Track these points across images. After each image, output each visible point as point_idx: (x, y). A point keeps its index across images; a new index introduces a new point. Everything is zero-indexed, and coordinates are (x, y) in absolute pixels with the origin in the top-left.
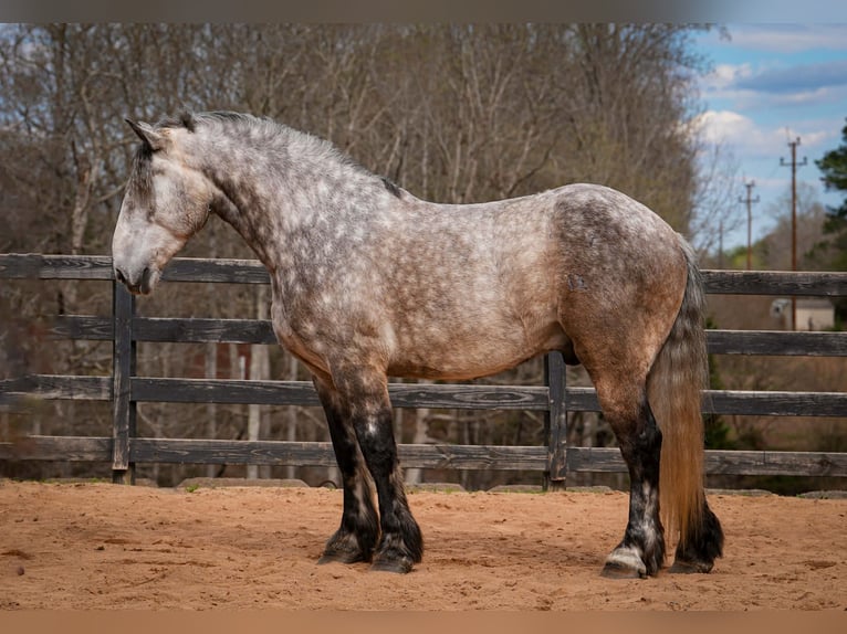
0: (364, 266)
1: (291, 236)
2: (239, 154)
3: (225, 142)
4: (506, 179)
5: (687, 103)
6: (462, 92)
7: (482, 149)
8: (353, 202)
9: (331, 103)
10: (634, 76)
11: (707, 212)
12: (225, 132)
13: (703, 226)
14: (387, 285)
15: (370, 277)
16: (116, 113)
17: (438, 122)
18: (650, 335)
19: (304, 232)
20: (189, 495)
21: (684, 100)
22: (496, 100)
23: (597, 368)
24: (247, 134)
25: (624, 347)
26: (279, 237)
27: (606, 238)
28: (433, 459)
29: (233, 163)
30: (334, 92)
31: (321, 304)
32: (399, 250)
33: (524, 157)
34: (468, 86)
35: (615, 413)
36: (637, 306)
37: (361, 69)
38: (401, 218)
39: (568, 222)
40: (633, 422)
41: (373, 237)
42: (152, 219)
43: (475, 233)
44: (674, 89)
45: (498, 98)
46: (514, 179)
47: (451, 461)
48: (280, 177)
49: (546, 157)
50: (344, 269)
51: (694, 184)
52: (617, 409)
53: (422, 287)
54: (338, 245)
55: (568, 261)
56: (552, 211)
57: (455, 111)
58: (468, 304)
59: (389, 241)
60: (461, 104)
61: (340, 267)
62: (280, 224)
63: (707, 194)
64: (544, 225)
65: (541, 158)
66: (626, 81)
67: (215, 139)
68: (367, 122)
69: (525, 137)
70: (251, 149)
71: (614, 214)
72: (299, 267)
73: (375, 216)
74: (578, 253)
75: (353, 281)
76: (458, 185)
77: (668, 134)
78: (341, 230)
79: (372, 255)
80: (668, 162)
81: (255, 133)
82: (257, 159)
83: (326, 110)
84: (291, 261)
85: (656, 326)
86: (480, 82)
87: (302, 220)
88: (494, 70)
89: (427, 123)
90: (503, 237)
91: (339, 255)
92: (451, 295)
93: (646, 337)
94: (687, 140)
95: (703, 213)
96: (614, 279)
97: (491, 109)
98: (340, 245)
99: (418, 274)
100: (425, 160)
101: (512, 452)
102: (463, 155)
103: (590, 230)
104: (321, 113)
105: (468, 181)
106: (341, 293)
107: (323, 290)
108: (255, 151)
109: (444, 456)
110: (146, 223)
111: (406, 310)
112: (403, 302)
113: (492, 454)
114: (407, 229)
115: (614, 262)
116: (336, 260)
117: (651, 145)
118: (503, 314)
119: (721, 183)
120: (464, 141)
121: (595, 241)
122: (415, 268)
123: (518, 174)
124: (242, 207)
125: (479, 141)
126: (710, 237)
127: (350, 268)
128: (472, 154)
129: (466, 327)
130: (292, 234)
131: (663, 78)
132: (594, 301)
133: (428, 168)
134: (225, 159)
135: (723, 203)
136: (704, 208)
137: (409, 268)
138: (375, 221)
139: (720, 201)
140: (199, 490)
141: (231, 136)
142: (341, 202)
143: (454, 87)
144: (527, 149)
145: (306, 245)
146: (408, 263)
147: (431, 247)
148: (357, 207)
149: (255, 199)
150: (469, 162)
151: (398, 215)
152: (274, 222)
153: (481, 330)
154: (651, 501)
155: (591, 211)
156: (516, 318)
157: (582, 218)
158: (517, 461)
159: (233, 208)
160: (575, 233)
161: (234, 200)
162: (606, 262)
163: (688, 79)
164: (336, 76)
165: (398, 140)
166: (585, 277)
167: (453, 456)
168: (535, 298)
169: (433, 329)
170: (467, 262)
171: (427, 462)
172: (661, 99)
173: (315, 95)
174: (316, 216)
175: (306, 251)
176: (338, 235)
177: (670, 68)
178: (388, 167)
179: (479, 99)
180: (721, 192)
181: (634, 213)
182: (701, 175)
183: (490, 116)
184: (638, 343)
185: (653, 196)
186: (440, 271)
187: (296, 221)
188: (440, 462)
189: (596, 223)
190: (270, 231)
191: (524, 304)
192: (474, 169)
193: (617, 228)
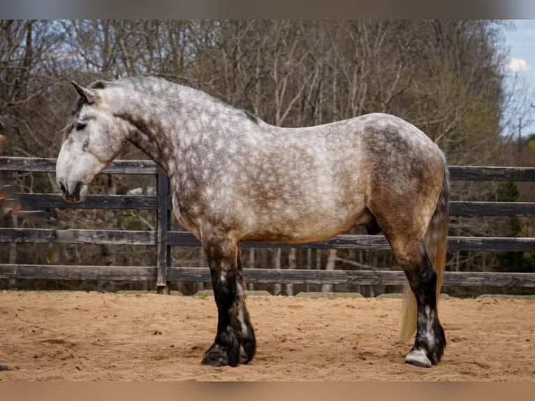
0: (236, 170)
1: (185, 151)
2: (147, 102)
3: (136, 96)
4: (385, 96)
5: (497, 46)
6: (358, 41)
7: (370, 76)
8: (227, 125)
9: (276, 48)
10: (464, 29)
11: (510, 115)
12: (136, 89)
13: (508, 123)
14: (252, 182)
15: (240, 178)
16: (142, 56)
17: (343, 59)
18: (426, 209)
19: (194, 147)
20: (202, 301)
21: (495, 44)
22: (378, 45)
23: (394, 233)
24: (151, 89)
25: (411, 217)
26: (178, 153)
27: (399, 150)
28: (344, 279)
29: (144, 109)
30: (277, 42)
31: (205, 195)
32: (262, 160)
33: (396, 81)
34: (361, 37)
35: (406, 261)
36: (418, 192)
37: (295, 26)
38: (261, 138)
39: (375, 140)
40: (417, 266)
41: (244, 150)
42: (86, 149)
43: (315, 148)
44: (489, 37)
45: (380, 45)
46: (390, 95)
47: (355, 280)
48: (176, 114)
49: (411, 81)
50: (222, 172)
51: (502, 97)
52: (408, 258)
53: (280, 183)
54: (218, 154)
55: (375, 165)
56: (363, 133)
57: (353, 52)
58: (314, 194)
59: (255, 153)
60: (357, 48)
61: (220, 170)
62: (178, 145)
63: (510, 103)
64: (359, 143)
65: (407, 82)
66: (459, 32)
67: (129, 94)
68: (298, 60)
69: (396, 69)
70: (154, 98)
71: (403, 134)
72: (190, 170)
73: (244, 136)
74: (382, 160)
75: (228, 180)
76: (355, 100)
77: (485, 66)
78: (220, 144)
79: (243, 162)
80: (485, 84)
81: (156, 87)
82: (160, 103)
83: (272, 53)
84: (184, 168)
85: (429, 203)
86: (369, 35)
87: (192, 141)
88: (377, 27)
89: (336, 60)
90: (334, 150)
91: (219, 162)
92: (302, 188)
93: (424, 211)
94: (498, 69)
95: (507, 116)
96: (404, 175)
97: (376, 52)
98: (219, 155)
99: (277, 176)
100: (335, 83)
101: (391, 274)
102: (358, 80)
103: (390, 145)
104: (269, 55)
105: (361, 97)
106: (219, 189)
107: (207, 185)
108: (158, 99)
109: (350, 277)
110: (82, 152)
111: (266, 199)
112: (264, 194)
113: (379, 275)
114: (267, 145)
115: (404, 165)
116: (217, 165)
117: (475, 73)
118: (336, 201)
119: (519, 96)
120: (359, 72)
121: (393, 151)
122: (274, 171)
123: (393, 92)
124: (151, 136)
125: (368, 71)
126: (512, 131)
127: (226, 171)
128: (364, 79)
129: (312, 209)
130: (186, 150)
131: (483, 31)
132: (392, 190)
133: (336, 88)
134: (138, 106)
135: (520, 109)
136: (508, 113)
137: (270, 172)
138: (245, 139)
139: (518, 109)
140: (207, 298)
141: (139, 91)
142: (218, 126)
143: (353, 38)
144: (398, 76)
145: (195, 155)
146: (269, 168)
147: (286, 157)
148: (231, 129)
149: (161, 130)
150: (362, 85)
151: (259, 136)
152: (174, 144)
153: (322, 211)
154: (431, 318)
155: (388, 133)
156: (344, 204)
157: (384, 137)
158: (393, 280)
159: (145, 137)
160: (380, 147)
161: (146, 131)
162: (399, 165)
163: (497, 30)
164: (279, 31)
165: (318, 71)
166: (386, 175)
167: (356, 277)
168: (356, 190)
169: (288, 211)
170: (312, 167)
171: (341, 281)
172: (481, 44)
173: (266, 44)
174: (202, 136)
175: (195, 159)
176: (217, 148)
177: (487, 24)
178: (311, 88)
179: (368, 45)
180: (519, 102)
181: (413, 133)
182: (507, 91)
183: (375, 56)
184: (419, 215)
185: (477, 106)
186: (293, 173)
187: (188, 141)
188: (348, 281)
189: (393, 140)
190: (171, 151)
191: (349, 195)
192: (365, 90)
193: (405, 143)
